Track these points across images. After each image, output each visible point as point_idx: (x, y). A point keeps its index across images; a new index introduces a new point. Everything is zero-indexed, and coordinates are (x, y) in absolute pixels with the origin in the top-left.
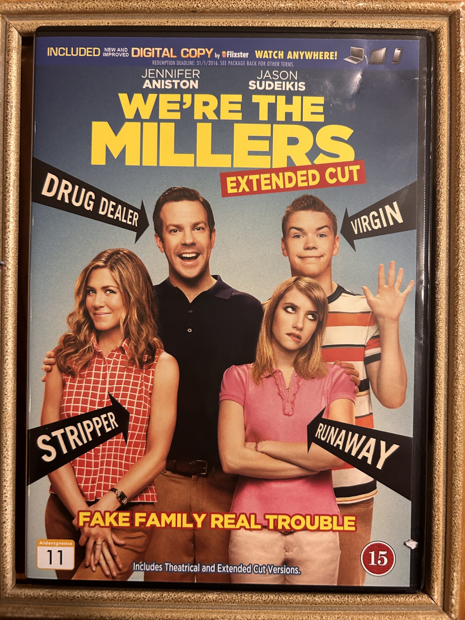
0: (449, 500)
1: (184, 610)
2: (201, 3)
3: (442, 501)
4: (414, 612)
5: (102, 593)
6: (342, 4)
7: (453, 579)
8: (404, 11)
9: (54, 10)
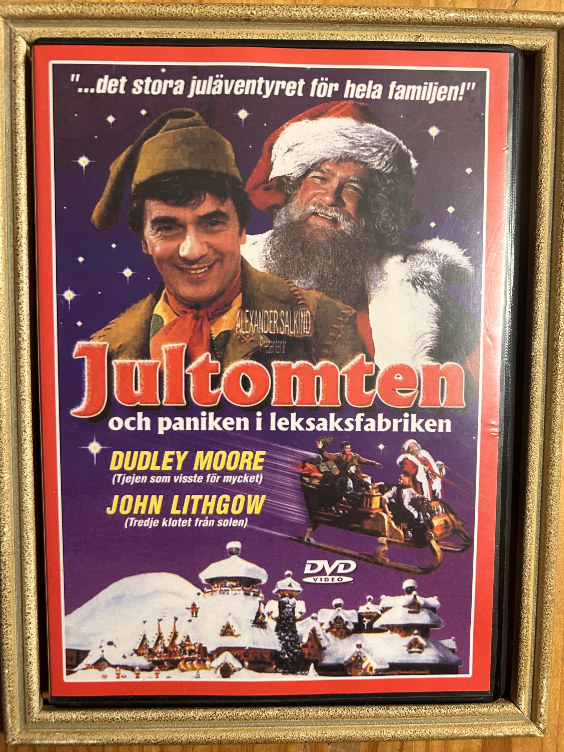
0: (539, 600)
1: (239, 728)
2: (257, 9)
3: (532, 602)
4: (498, 723)
5: (145, 713)
6: (429, 14)
7: (542, 687)
8: (503, 23)
9: (71, 14)
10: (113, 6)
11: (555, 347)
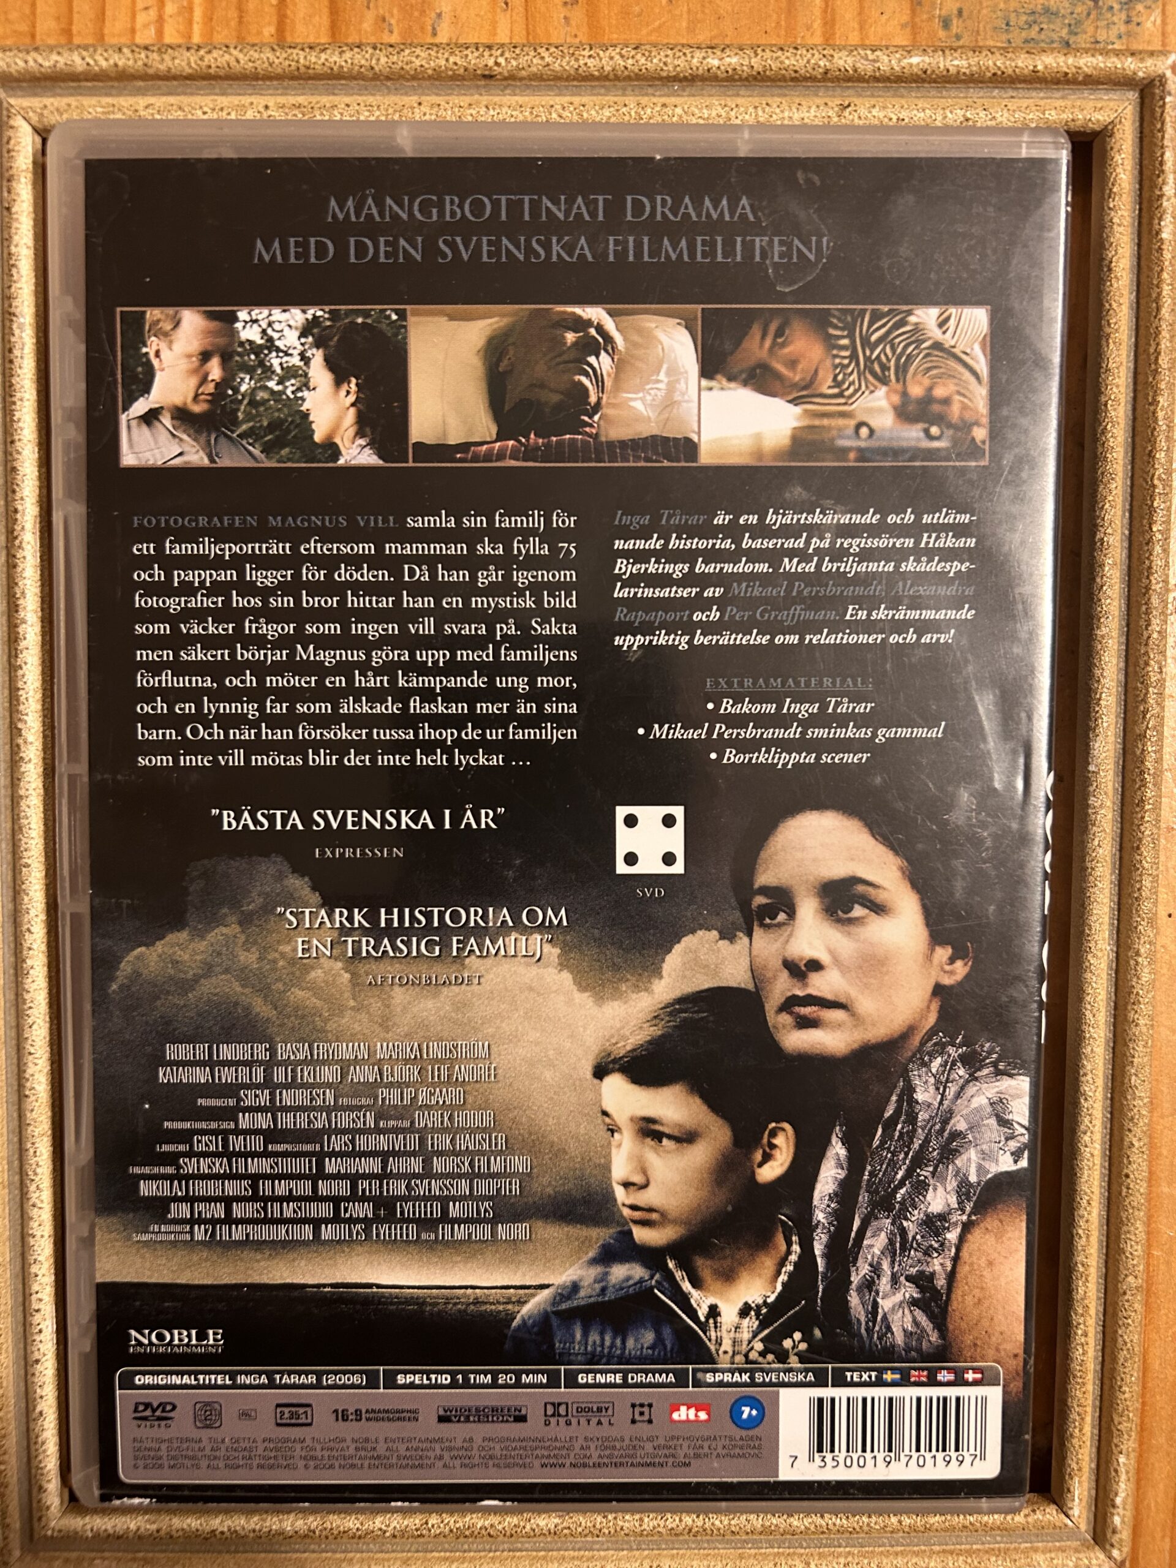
0: (1110, 1286)
1: (478, 1555)
2: (507, 55)
3: (1094, 1291)
4: (1023, 1546)
6: (867, 59)
7: (1116, 1471)
8: (1024, 75)
9: (124, 71)
10: (210, 52)
11: (1138, 752)
